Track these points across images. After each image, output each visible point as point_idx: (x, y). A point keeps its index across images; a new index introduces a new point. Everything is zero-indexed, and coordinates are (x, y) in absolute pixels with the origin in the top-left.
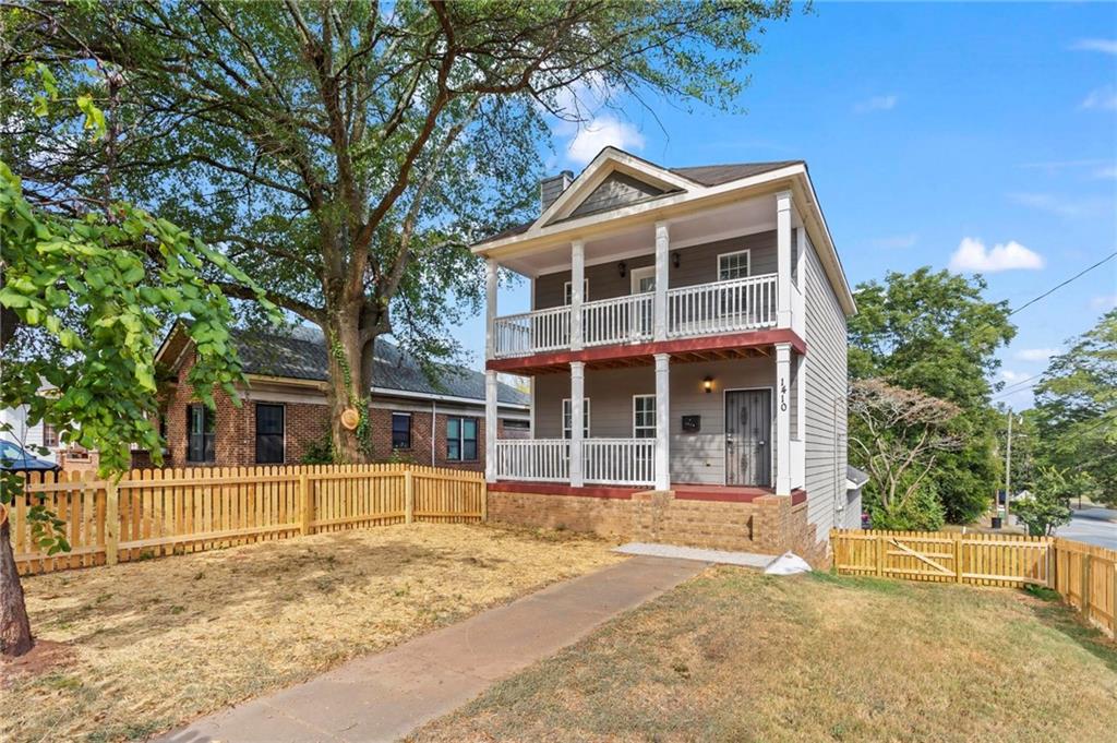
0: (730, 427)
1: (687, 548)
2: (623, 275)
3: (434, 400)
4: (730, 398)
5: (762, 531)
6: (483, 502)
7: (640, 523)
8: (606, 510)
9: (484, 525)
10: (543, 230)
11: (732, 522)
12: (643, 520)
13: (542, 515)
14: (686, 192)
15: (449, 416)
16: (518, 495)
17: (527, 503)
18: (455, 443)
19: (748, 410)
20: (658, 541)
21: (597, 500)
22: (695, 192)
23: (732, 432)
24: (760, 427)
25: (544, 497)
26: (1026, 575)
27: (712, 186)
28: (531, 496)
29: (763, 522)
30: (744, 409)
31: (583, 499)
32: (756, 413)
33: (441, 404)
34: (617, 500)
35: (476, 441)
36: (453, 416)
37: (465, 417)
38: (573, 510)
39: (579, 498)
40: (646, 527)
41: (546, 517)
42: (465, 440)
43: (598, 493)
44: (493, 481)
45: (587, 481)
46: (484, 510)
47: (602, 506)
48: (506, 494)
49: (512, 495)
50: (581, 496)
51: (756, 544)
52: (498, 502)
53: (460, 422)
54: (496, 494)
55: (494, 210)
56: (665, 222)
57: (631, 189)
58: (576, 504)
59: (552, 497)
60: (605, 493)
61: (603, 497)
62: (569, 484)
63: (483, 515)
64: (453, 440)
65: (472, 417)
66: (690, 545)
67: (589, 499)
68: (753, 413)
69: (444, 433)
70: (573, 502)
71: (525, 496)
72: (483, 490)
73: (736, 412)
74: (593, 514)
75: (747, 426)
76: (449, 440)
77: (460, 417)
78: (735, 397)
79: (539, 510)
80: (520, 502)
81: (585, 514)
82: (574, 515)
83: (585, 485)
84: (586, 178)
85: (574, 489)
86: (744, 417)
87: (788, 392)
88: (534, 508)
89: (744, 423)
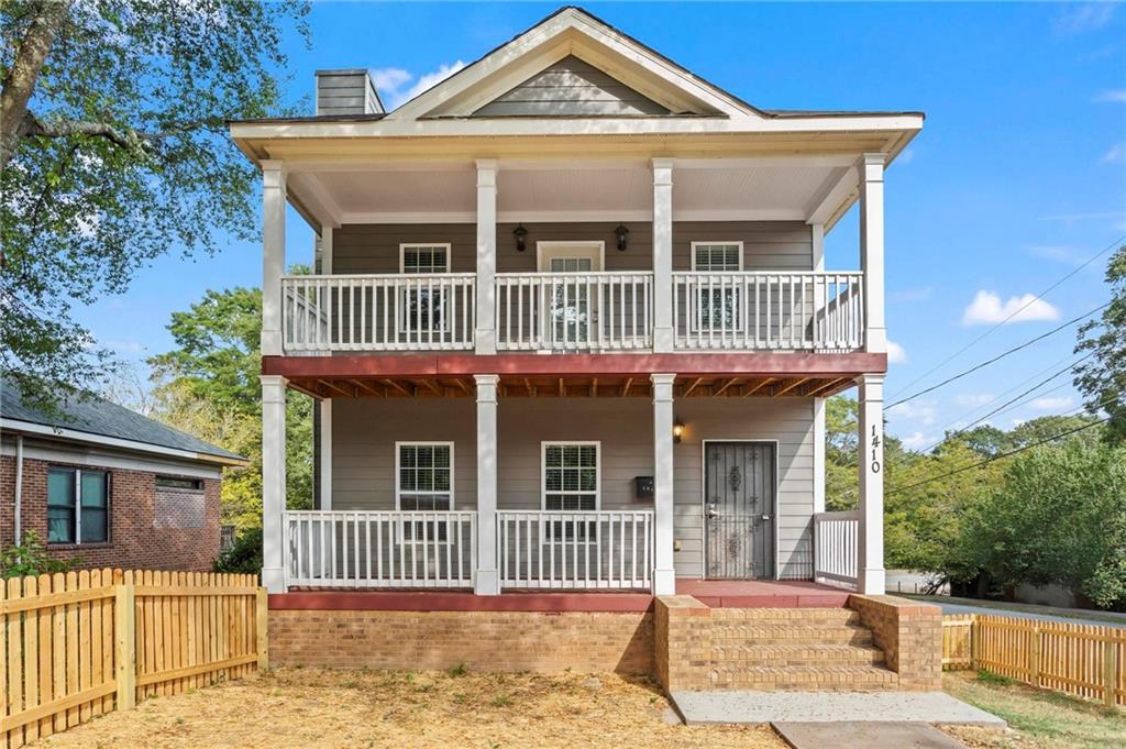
0: (712, 493)
1: (781, 693)
2: (521, 247)
3: (20, 432)
4: (712, 452)
5: (915, 656)
6: (262, 632)
7: (685, 657)
8: (554, 633)
9: (267, 677)
10: (420, 125)
11: (825, 642)
12: (692, 651)
13: (409, 648)
14: (727, 117)
15: (51, 464)
16: (346, 615)
17: (372, 629)
18: (63, 514)
19: (741, 471)
20: (725, 686)
21: (535, 616)
22: (741, 121)
23: (716, 501)
24: (758, 494)
25: (413, 617)
26: (951, 656)
27: (773, 117)
28: (382, 615)
29: (917, 642)
30: (735, 469)
31: (506, 615)
32: (753, 475)
33: (33, 440)
34: (578, 615)
35: (106, 509)
36: (60, 465)
37: (84, 468)
38: (482, 635)
39: (495, 615)
40: (701, 664)
41: (419, 653)
42: (83, 508)
43: (538, 604)
44: (281, 590)
45: (509, 584)
46: (263, 648)
47: (547, 627)
48: (320, 614)
49: (331, 616)
50: (500, 610)
51: (905, 675)
52: (298, 630)
53: (74, 475)
54: (293, 614)
55: (161, 117)
56: (670, 161)
57: (604, 95)
58: (488, 626)
59: (432, 614)
60: (555, 603)
61: (548, 612)
62: (470, 591)
63: (263, 658)
64: (57, 508)
65: (97, 469)
66: (786, 687)
67: (517, 615)
68: (749, 475)
69: (43, 495)
70: (486, 622)
71: (367, 615)
72: (262, 609)
73: (721, 471)
74: (526, 641)
75: (740, 494)
76: (50, 508)
77: (75, 467)
78: (720, 451)
79: (401, 640)
80: (355, 627)
81: (510, 642)
82: (486, 645)
83: (504, 591)
84: (525, 51)
85: (486, 599)
86: (734, 481)
87: (880, 445)
88: (390, 637)
89: (735, 489)
